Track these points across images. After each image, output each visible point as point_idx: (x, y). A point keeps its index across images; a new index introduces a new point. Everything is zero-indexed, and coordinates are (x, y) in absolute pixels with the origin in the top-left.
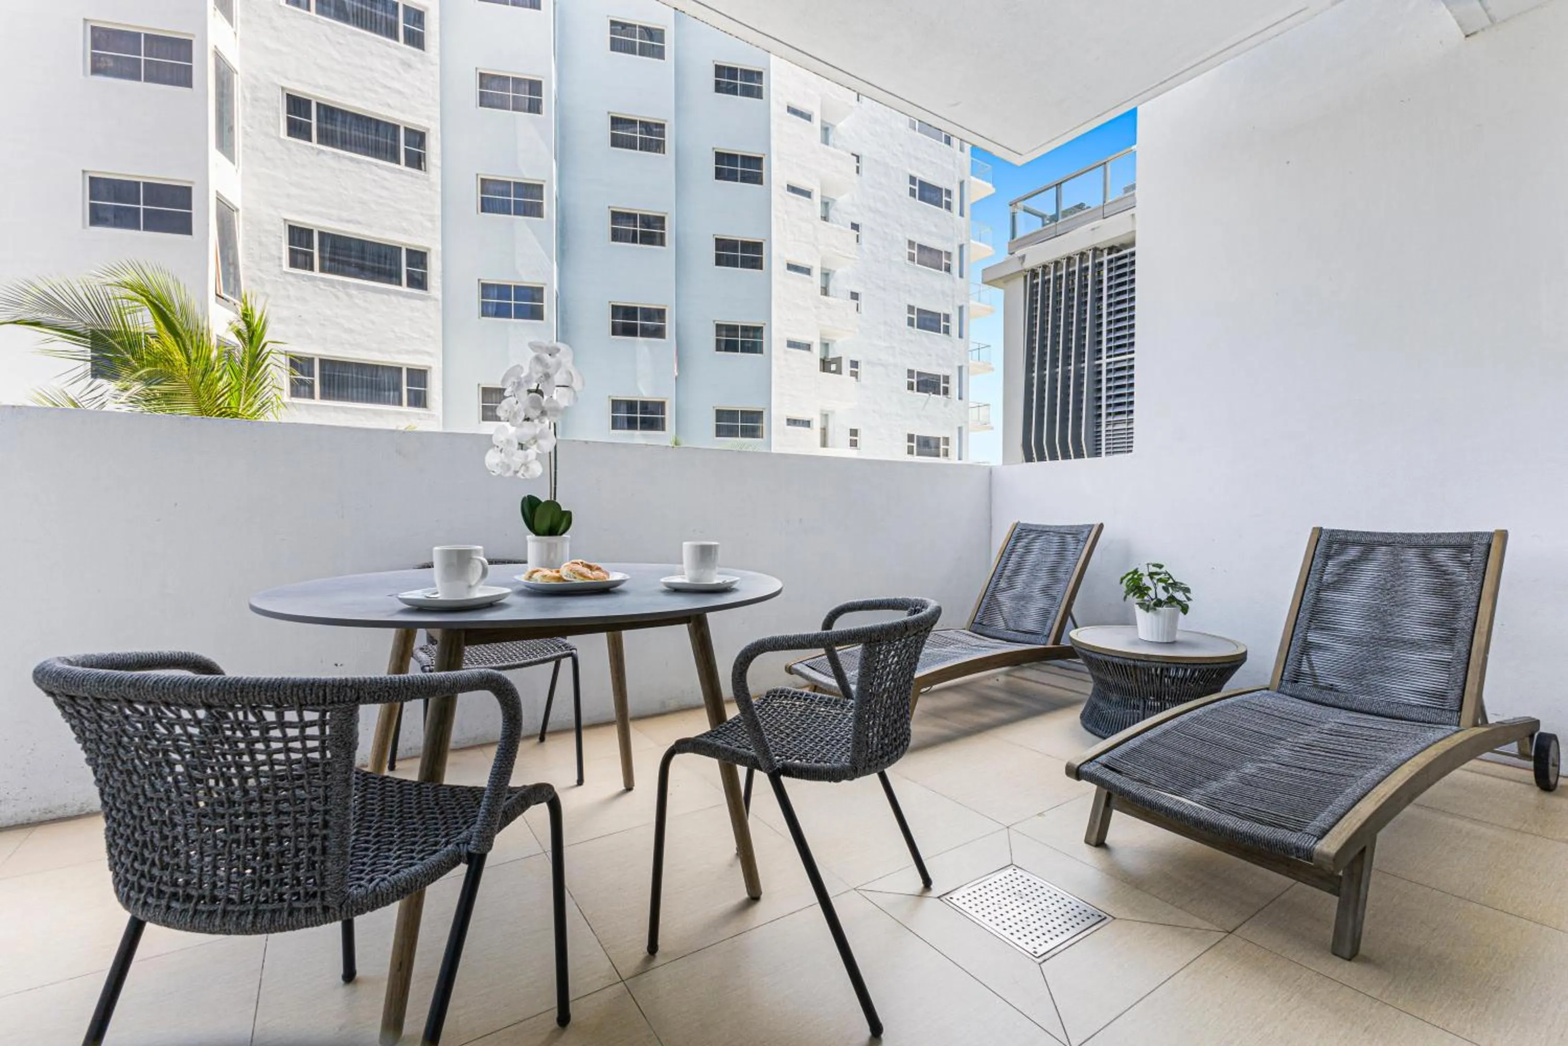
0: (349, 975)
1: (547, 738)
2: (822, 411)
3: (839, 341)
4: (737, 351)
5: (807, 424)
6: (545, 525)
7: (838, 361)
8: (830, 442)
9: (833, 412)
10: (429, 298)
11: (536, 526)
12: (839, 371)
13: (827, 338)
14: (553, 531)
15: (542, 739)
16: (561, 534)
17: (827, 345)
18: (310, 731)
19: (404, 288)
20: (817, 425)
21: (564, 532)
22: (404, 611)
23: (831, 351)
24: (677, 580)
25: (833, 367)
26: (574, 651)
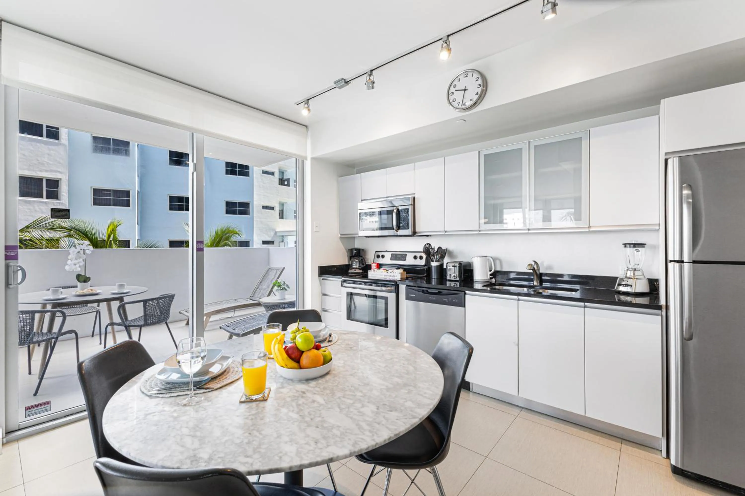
0: (30, 373)
1: (94, 336)
2: (279, 202)
3: (288, 171)
4: (237, 175)
5: (273, 208)
6: (83, 280)
7: (288, 180)
8: (284, 217)
9: (286, 203)
10: (61, 144)
11: (80, 280)
12: (288, 185)
13: (283, 169)
14: (85, 281)
15: (93, 336)
16: (88, 282)
17: (283, 173)
18: (27, 317)
19: (44, 139)
20: (277, 209)
21: (89, 281)
22: (43, 301)
23: (285, 175)
24: (114, 292)
25: (286, 183)
26: (99, 310)
